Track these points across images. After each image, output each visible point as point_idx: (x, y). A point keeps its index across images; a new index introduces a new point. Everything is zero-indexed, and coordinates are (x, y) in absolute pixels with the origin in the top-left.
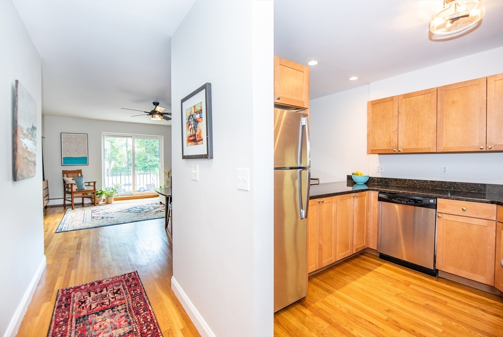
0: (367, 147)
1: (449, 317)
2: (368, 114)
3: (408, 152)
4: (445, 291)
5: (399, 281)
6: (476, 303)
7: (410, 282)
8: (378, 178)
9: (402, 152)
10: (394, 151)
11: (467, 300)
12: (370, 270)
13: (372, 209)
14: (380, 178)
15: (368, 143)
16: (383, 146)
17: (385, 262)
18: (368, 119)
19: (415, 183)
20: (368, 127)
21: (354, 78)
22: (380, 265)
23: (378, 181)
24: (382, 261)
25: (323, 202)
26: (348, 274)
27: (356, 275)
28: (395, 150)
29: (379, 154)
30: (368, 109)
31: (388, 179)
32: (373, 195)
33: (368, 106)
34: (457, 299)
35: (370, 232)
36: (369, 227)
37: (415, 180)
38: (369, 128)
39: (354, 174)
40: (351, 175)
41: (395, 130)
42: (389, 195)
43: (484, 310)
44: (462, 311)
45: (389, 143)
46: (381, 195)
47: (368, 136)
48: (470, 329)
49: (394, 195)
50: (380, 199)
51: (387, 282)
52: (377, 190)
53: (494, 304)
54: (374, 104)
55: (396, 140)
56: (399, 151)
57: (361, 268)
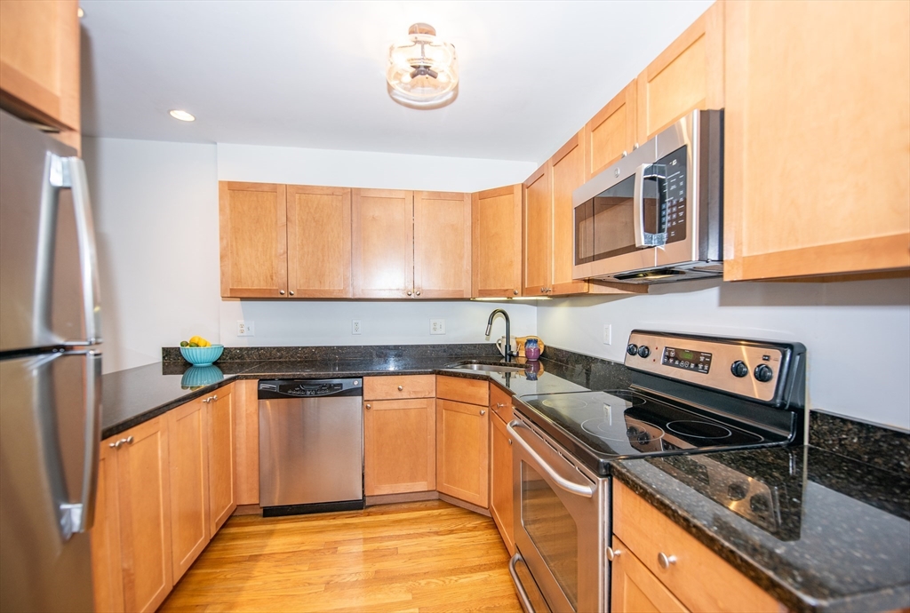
0: (222, 283)
1: (413, 575)
2: (222, 210)
3: (307, 296)
4: (386, 529)
5: (318, 551)
6: (424, 525)
7: (335, 542)
8: (241, 349)
9: (295, 296)
10: (282, 294)
11: (414, 527)
12: (254, 558)
13: (244, 420)
14: (247, 349)
15: (223, 274)
16: (256, 283)
17: (278, 522)
18: (220, 220)
19: (314, 353)
20: (221, 239)
21: (182, 115)
22: (270, 533)
23: (243, 355)
24: (272, 523)
25: (131, 441)
26: (210, 600)
27: (229, 590)
28: (283, 292)
29: (243, 299)
30: (221, 198)
31: (262, 348)
32: (246, 390)
33: (221, 191)
34: (404, 532)
35: (242, 470)
36: (238, 460)
37: (313, 347)
38: (225, 241)
39: (187, 344)
40: (180, 346)
41: (282, 251)
42: (281, 383)
43: (437, 533)
44: (419, 552)
45: (269, 277)
46: (263, 386)
47: (222, 258)
48: (442, 578)
49: (290, 383)
50: (262, 395)
51: (299, 567)
52: (255, 377)
53: (440, 515)
54: (234, 190)
55: (284, 272)
56: (291, 294)
57: (236, 562)
